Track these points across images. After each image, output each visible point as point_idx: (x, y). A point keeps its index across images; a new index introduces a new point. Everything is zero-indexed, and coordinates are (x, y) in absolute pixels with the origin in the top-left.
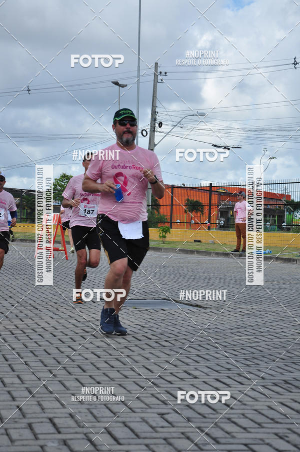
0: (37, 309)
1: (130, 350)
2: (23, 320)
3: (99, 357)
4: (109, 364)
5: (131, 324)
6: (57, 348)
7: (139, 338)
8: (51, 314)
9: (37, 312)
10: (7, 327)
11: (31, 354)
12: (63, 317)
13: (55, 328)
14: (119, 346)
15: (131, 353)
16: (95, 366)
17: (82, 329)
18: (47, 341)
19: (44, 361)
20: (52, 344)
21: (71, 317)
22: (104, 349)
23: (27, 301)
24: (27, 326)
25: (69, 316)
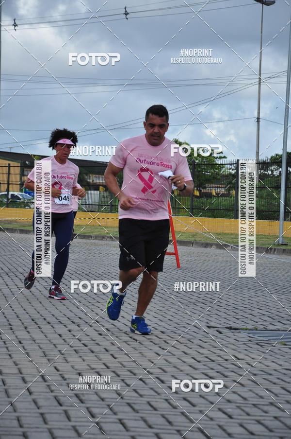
0: (136, 340)
2: (116, 356)
3: (230, 417)
4: (246, 429)
5: (278, 368)
6: (166, 400)
8: (156, 349)
9: (136, 344)
10: (93, 366)
11: (128, 409)
12: (174, 353)
13: (163, 370)
15: (279, 414)
16: (224, 430)
17: (203, 373)
18: (152, 389)
19: (148, 419)
20: (159, 394)
21: (186, 353)
22: (238, 405)
23: (121, 329)
24: (121, 366)
25: (183, 352)
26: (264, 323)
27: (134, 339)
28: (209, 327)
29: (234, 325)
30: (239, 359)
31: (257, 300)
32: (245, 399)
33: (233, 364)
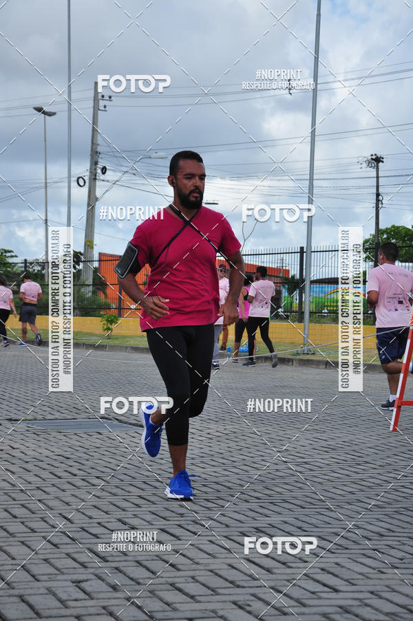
1: (44, 492)
4: (10, 513)
5: (50, 454)
7: (59, 474)
14: (29, 487)
15: (44, 496)
26: (44, 413)
29: (14, 417)
30: (14, 449)
32: (13, 485)
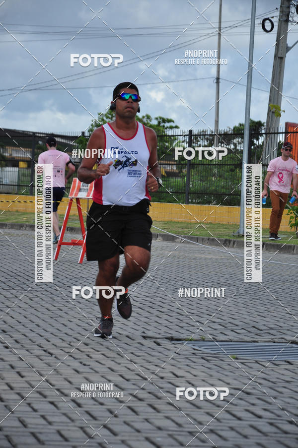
0: (51, 354)
2: (23, 374)
6: (82, 428)
7: (239, 414)
8: (76, 365)
9: (51, 359)
11: (32, 440)
12: (97, 369)
14: (200, 428)
15: (220, 443)
18: (65, 414)
20: (73, 421)
21: (112, 370)
22: (170, 433)
23: (34, 340)
24: (29, 386)
25: (109, 368)
26: (214, 332)
27: (49, 353)
28: (144, 337)
29: (175, 335)
30: (177, 376)
31: (207, 305)
32: (180, 425)
33: (170, 383)
